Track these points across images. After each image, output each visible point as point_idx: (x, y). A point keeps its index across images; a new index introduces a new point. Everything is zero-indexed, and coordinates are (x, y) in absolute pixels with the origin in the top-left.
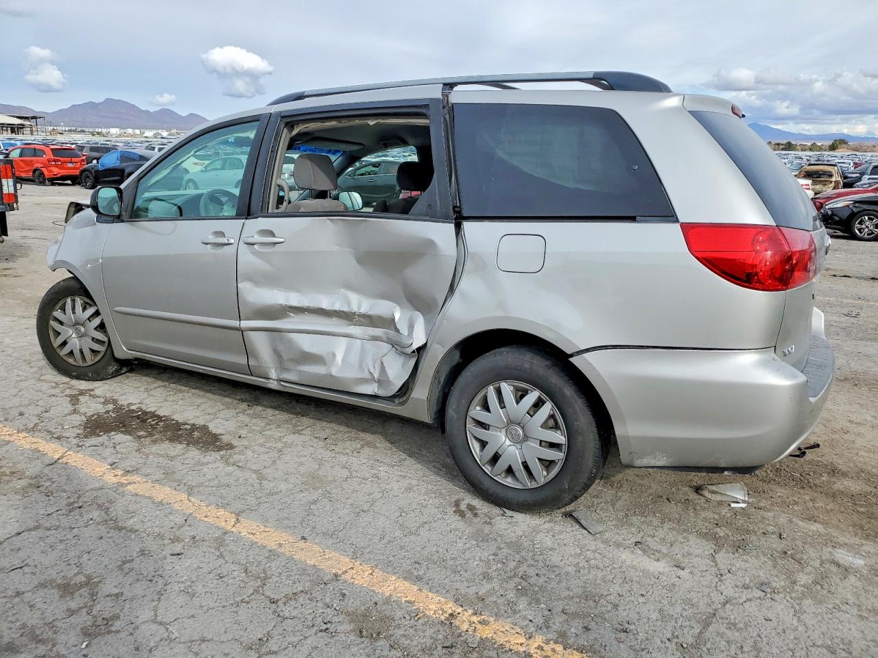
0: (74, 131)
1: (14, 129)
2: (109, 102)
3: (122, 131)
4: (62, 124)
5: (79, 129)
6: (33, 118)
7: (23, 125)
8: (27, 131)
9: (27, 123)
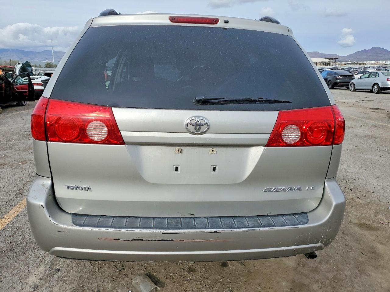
0: (354, 63)
1: (326, 64)
2: (373, 49)
3: (377, 62)
4: (349, 60)
5: (356, 62)
6: (334, 59)
7: (330, 62)
8: (331, 64)
9: (332, 61)
